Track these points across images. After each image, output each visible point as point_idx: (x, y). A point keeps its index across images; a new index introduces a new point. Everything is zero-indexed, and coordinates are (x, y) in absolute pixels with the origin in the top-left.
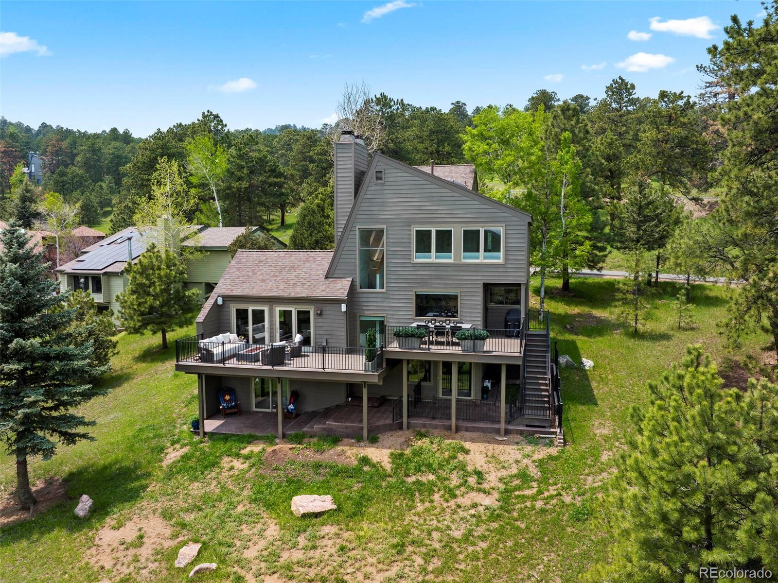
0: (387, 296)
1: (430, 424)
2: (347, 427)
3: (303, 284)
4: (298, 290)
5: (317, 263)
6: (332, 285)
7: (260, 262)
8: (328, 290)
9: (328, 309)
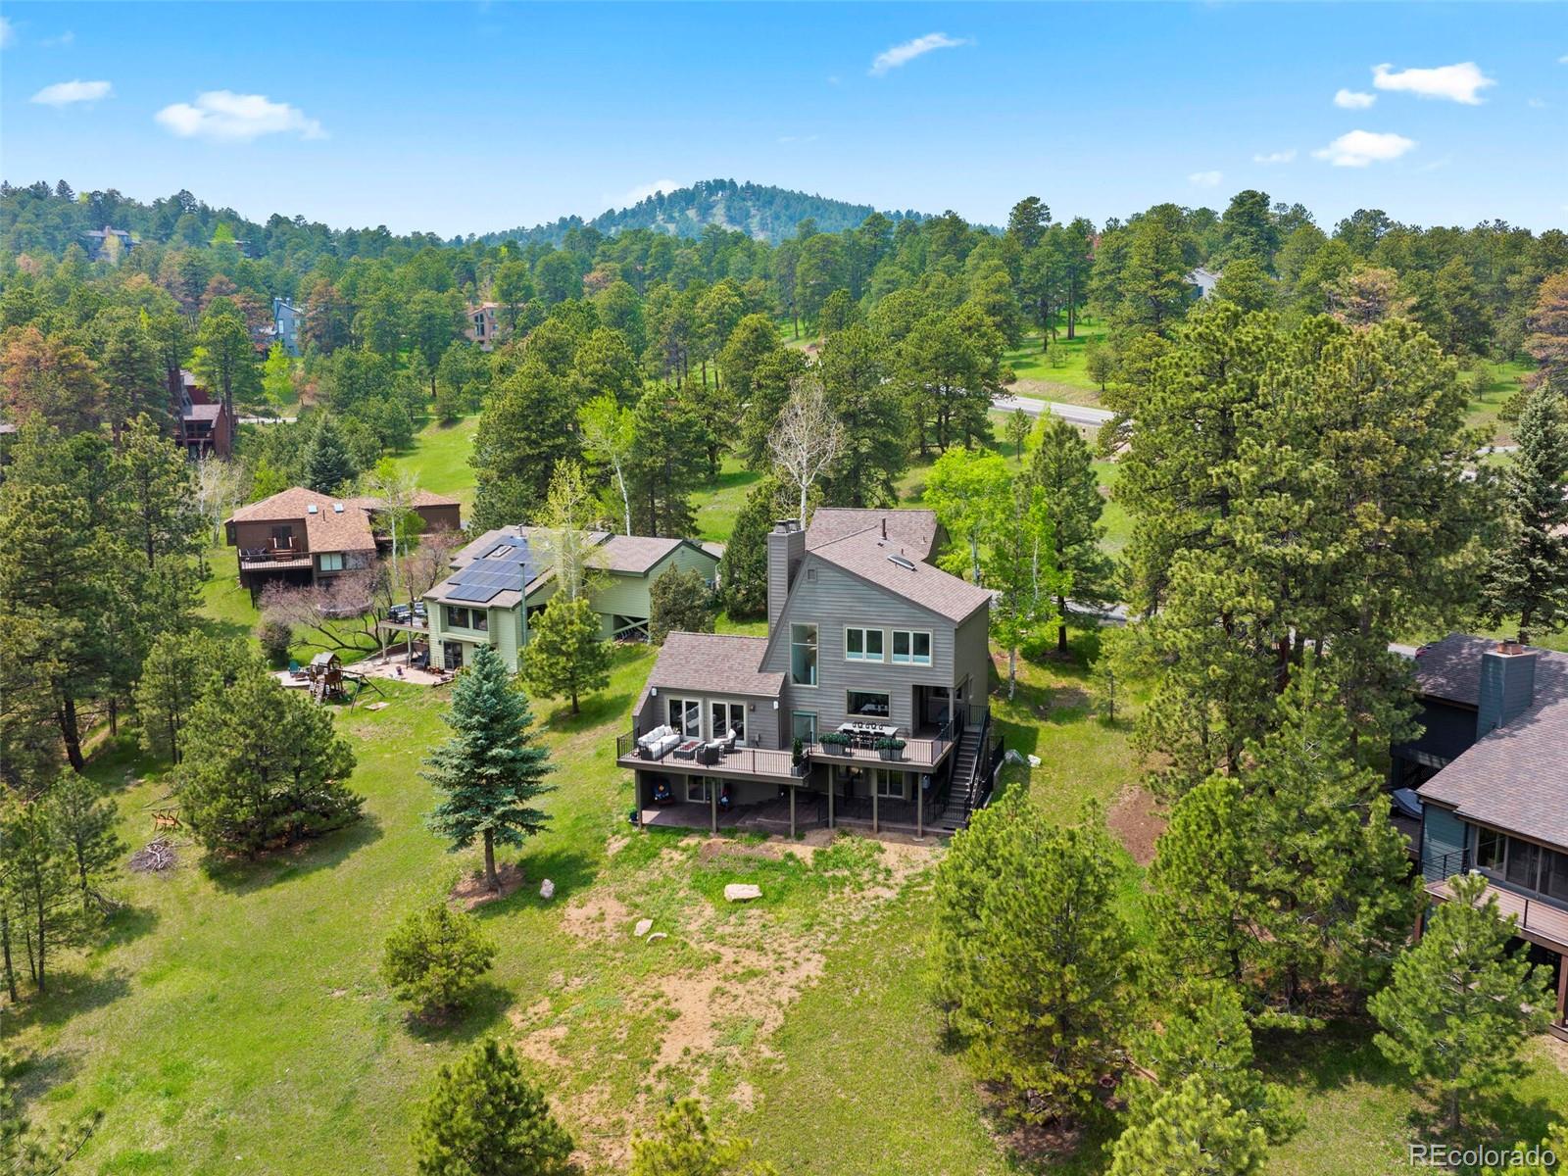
0: (820, 692)
1: (854, 824)
2: (775, 824)
3: (736, 678)
4: (732, 684)
6: (765, 681)
7: (693, 647)
8: (760, 686)
9: (760, 706)
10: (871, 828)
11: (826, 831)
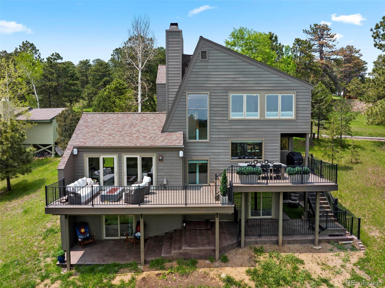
0: (210, 145)
1: (261, 241)
2: (200, 251)
3: (145, 137)
4: (142, 141)
5: (151, 121)
6: (169, 137)
7: (104, 121)
8: (166, 141)
9: (168, 156)
10: (277, 243)
11: (240, 250)
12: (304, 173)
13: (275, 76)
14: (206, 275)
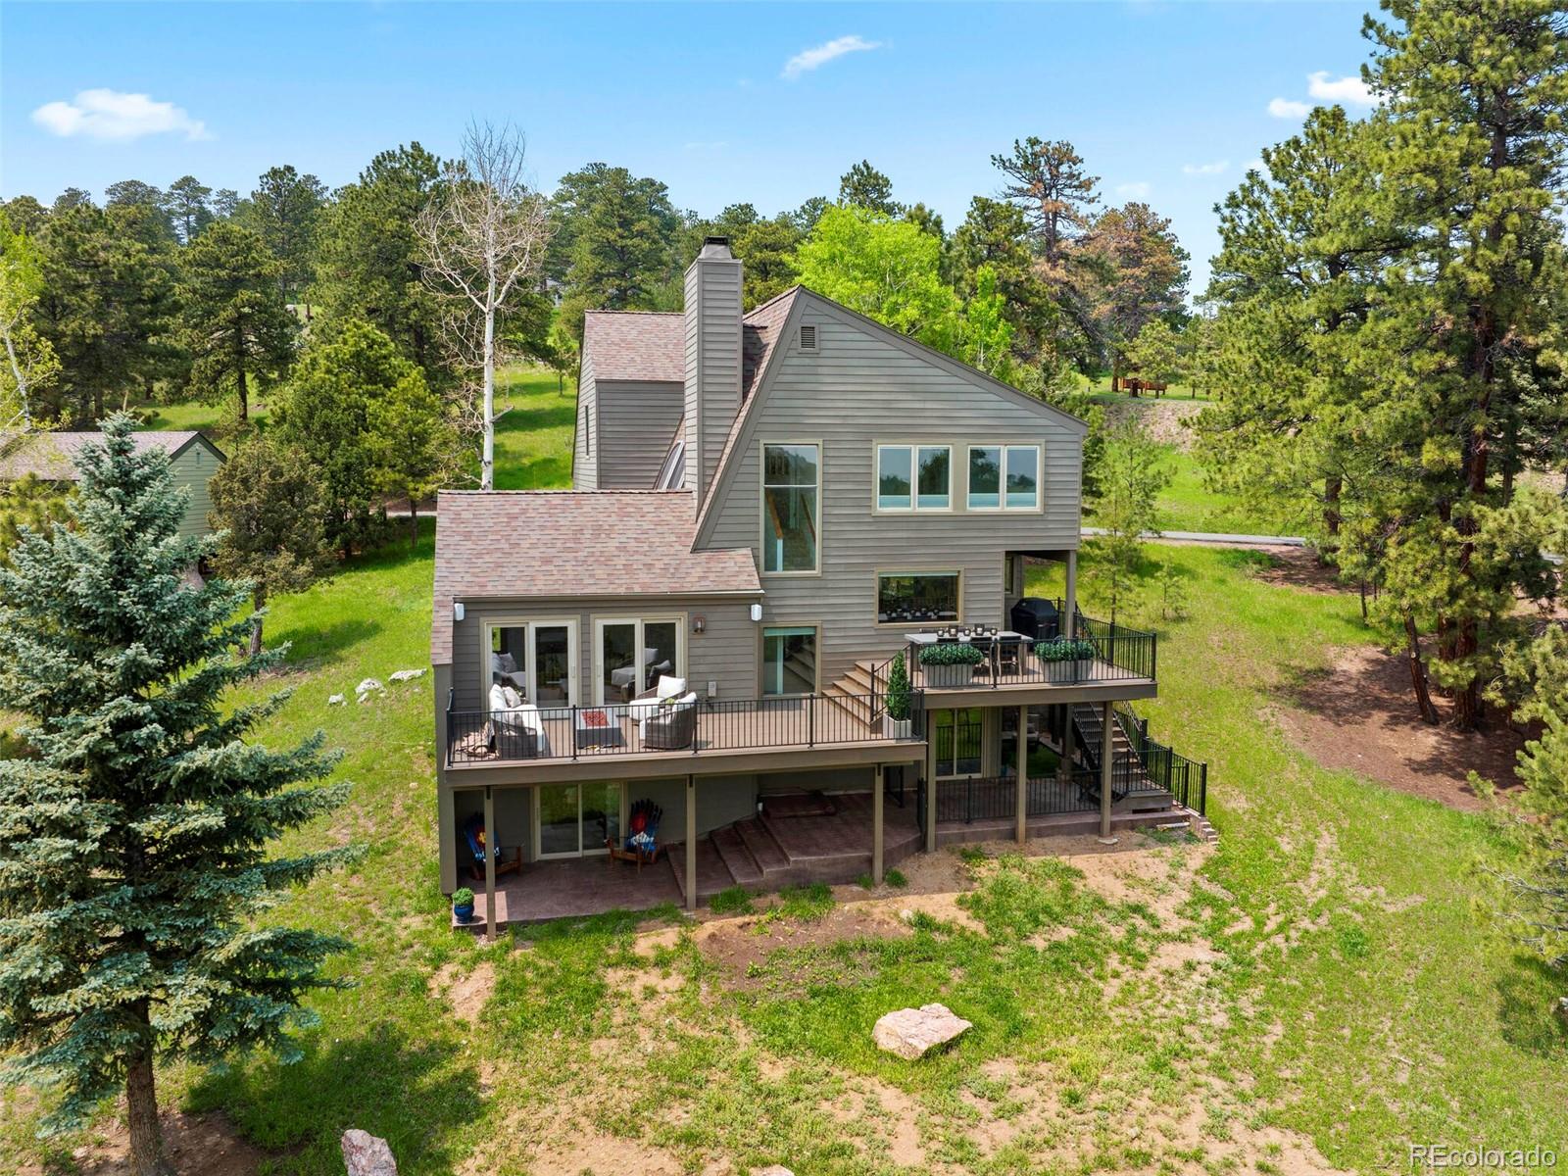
0: (822, 584)
1: (973, 833)
5: (649, 517)
6: (716, 566)
8: (712, 576)
9: (717, 618)
10: (1012, 835)
12: (1080, 658)
13: (992, 397)
14: (863, 918)
